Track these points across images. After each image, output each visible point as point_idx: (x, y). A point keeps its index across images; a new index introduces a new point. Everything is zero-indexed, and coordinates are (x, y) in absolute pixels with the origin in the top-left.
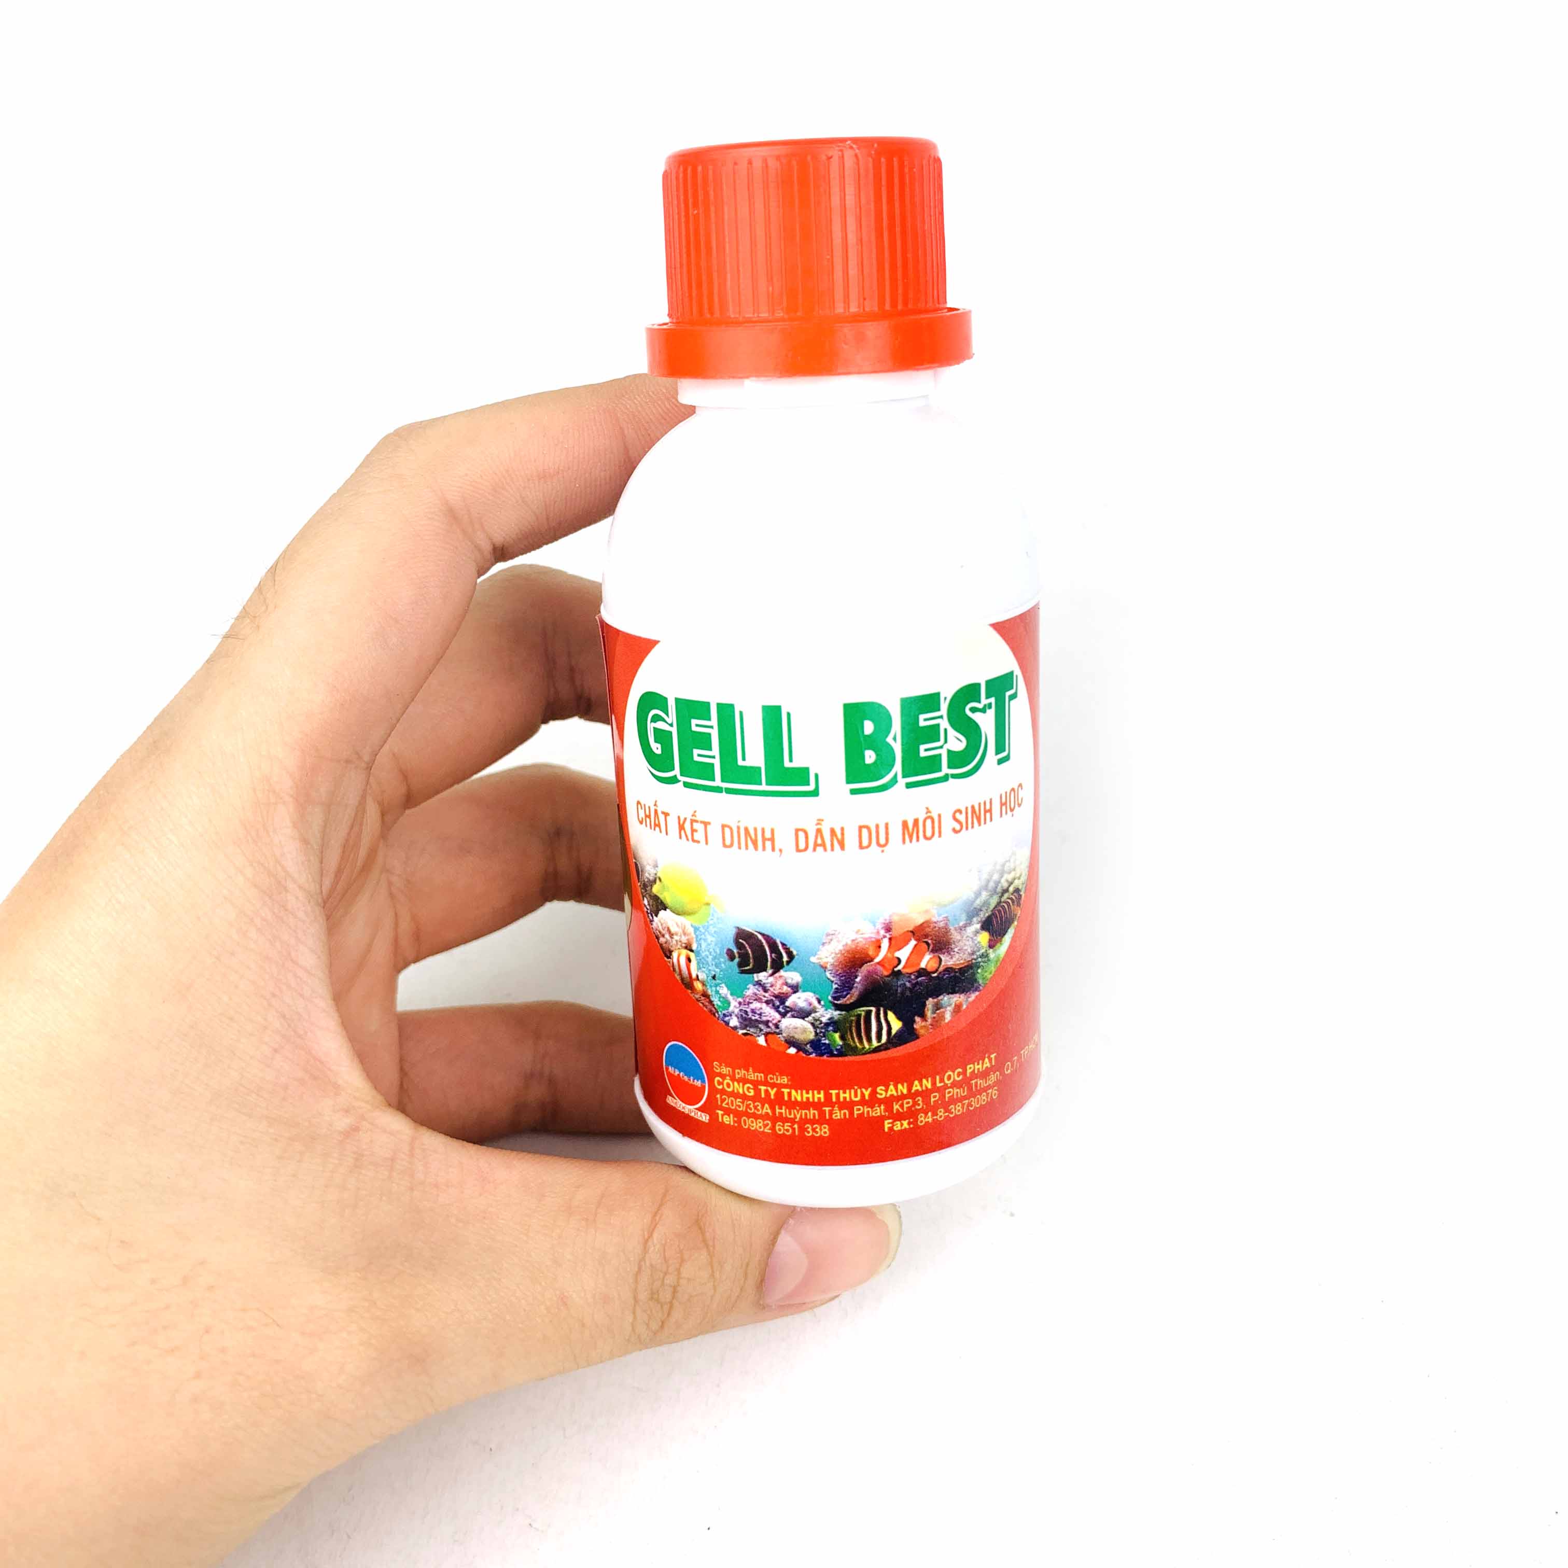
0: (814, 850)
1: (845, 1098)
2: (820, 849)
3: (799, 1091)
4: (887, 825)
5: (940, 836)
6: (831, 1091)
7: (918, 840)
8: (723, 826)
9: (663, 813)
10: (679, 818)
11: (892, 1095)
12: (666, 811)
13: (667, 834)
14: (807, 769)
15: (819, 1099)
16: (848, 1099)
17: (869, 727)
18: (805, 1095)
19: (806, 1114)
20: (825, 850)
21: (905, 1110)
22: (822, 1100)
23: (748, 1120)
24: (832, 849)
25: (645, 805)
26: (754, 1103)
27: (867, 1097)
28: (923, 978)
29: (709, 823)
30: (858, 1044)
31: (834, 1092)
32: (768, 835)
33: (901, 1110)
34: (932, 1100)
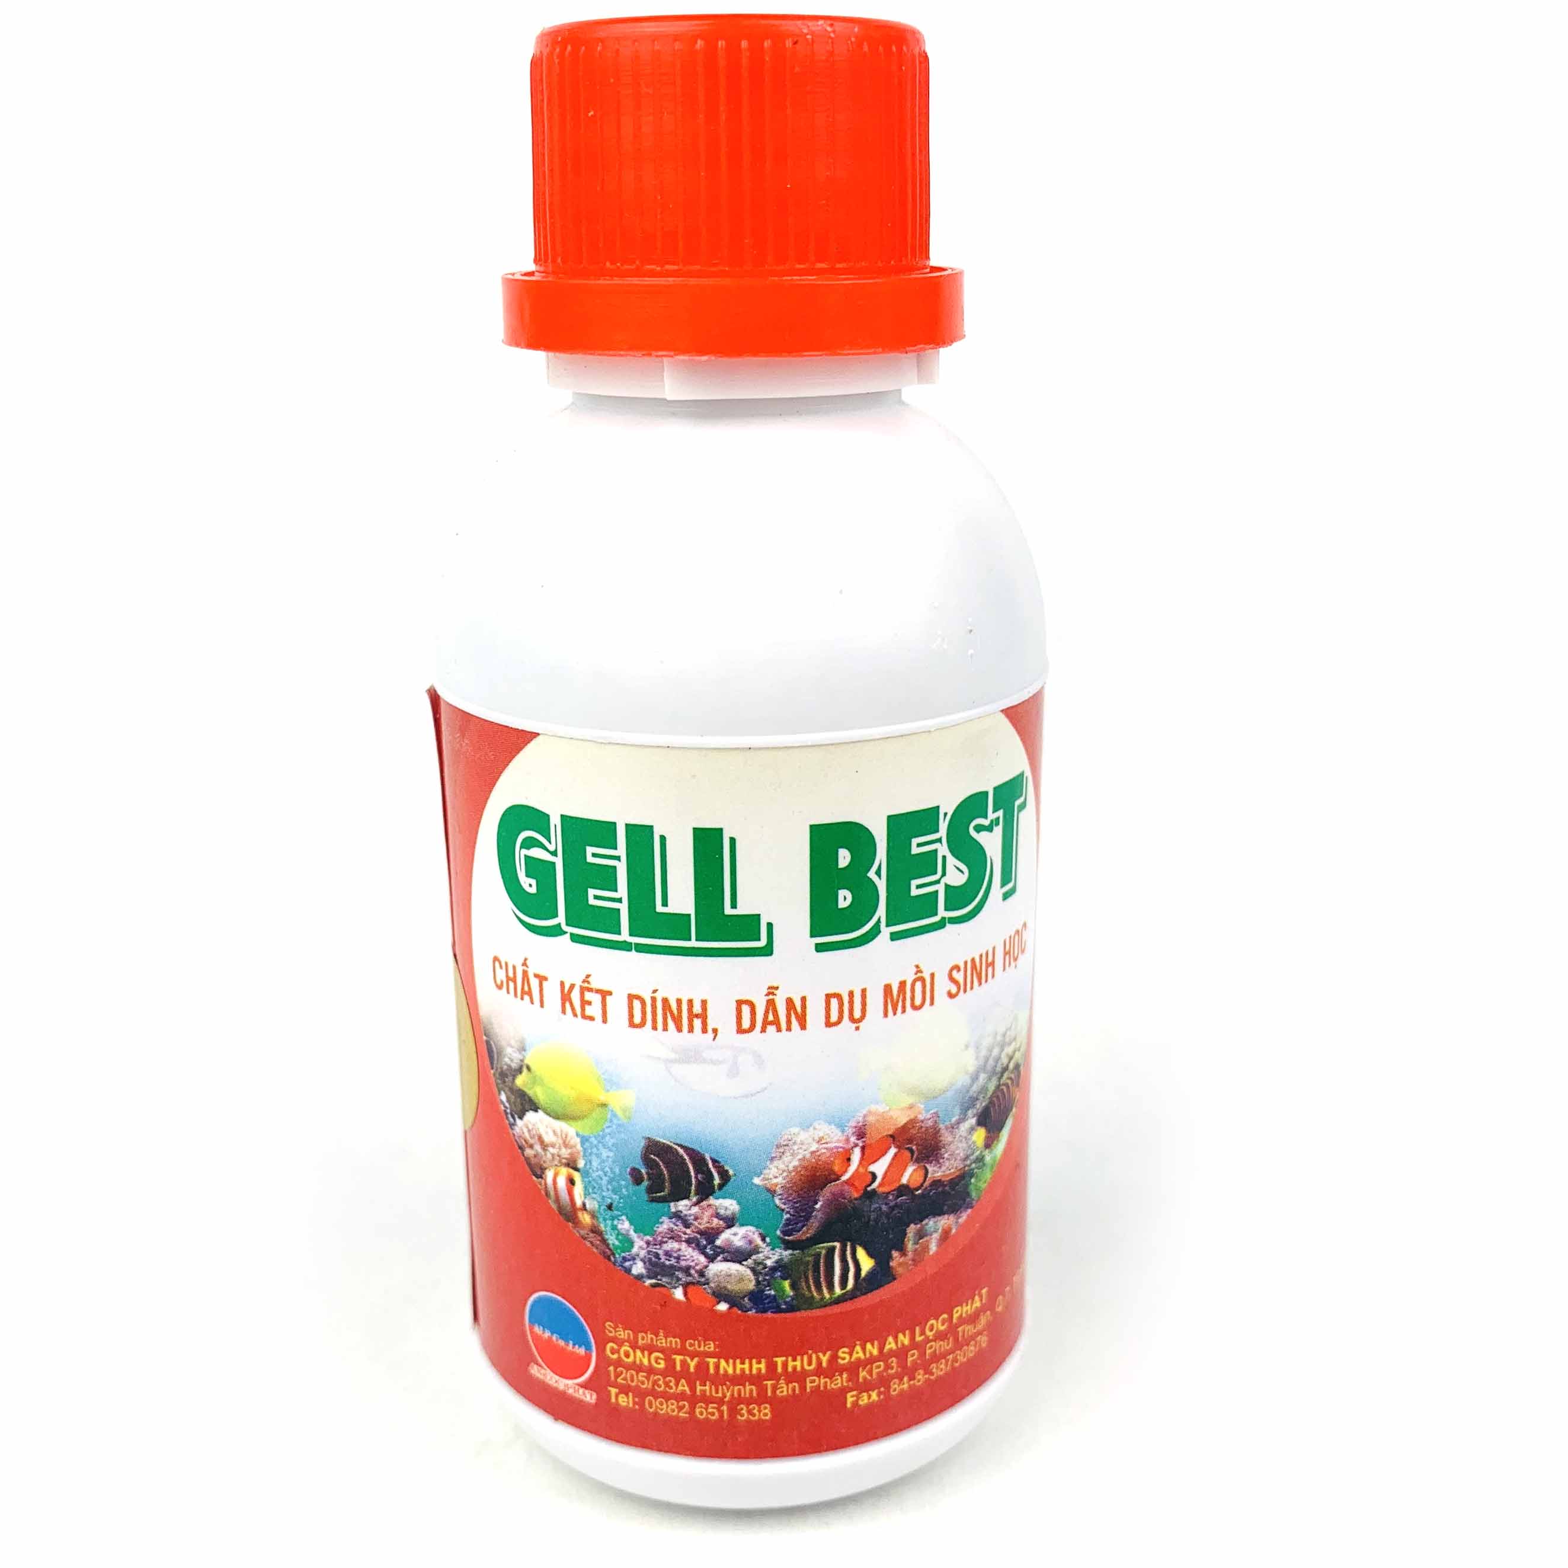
0: (763, 1030)
1: (795, 1368)
2: (772, 1029)
3: (731, 1361)
4: (864, 991)
5: (932, 1003)
6: (776, 1359)
7: (904, 1011)
8: (631, 998)
9: (536, 976)
10: (562, 984)
11: (859, 1360)
12: (542, 973)
13: (542, 1006)
14: (758, 917)
15: (759, 1370)
16: (799, 1368)
17: (844, 858)
18: (739, 1366)
19: (739, 1391)
20: (779, 1030)
21: (874, 1376)
22: (763, 1371)
23: (655, 1401)
24: (789, 1029)
25: (506, 964)
26: (664, 1378)
27: (824, 1364)
28: (904, 1198)
29: (610, 993)
30: (815, 1294)
31: (779, 1360)
32: (697, 1009)
33: (869, 1378)
34: (910, 1359)
